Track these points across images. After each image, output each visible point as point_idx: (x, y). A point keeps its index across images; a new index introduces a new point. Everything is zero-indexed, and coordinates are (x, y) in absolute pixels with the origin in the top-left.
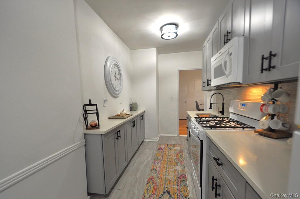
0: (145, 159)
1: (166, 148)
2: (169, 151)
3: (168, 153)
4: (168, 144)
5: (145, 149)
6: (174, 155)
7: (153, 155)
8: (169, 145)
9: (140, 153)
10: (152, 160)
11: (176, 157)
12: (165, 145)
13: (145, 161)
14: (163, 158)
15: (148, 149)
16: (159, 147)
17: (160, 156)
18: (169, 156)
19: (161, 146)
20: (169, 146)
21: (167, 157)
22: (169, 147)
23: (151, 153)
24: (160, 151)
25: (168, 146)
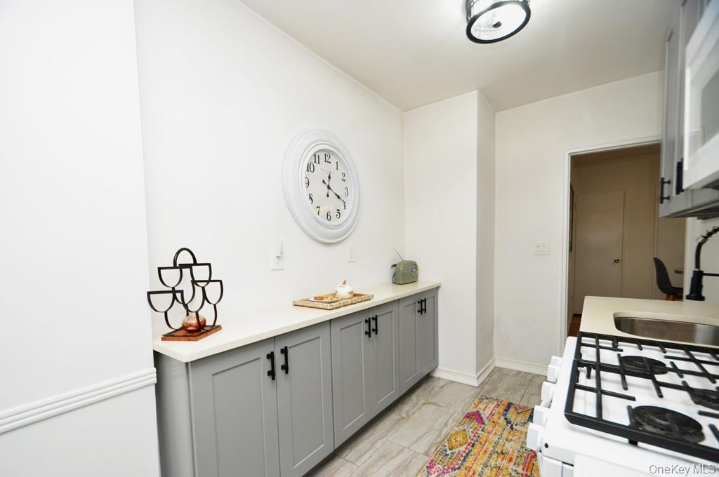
0: (405, 443)
1: (495, 418)
2: (505, 435)
3: (497, 444)
4: (509, 405)
5: (424, 404)
6: (516, 454)
7: (439, 436)
8: (512, 410)
9: (404, 415)
10: (426, 454)
11: (520, 470)
12: (498, 406)
13: (401, 451)
14: (470, 459)
15: (434, 407)
16: (472, 410)
17: (461, 445)
18: (495, 456)
19: (482, 406)
20: (512, 415)
21: (485, 458)
22: (508, 416)
23: (438, 425)
24: (471, 427)
25: (506, 410)
